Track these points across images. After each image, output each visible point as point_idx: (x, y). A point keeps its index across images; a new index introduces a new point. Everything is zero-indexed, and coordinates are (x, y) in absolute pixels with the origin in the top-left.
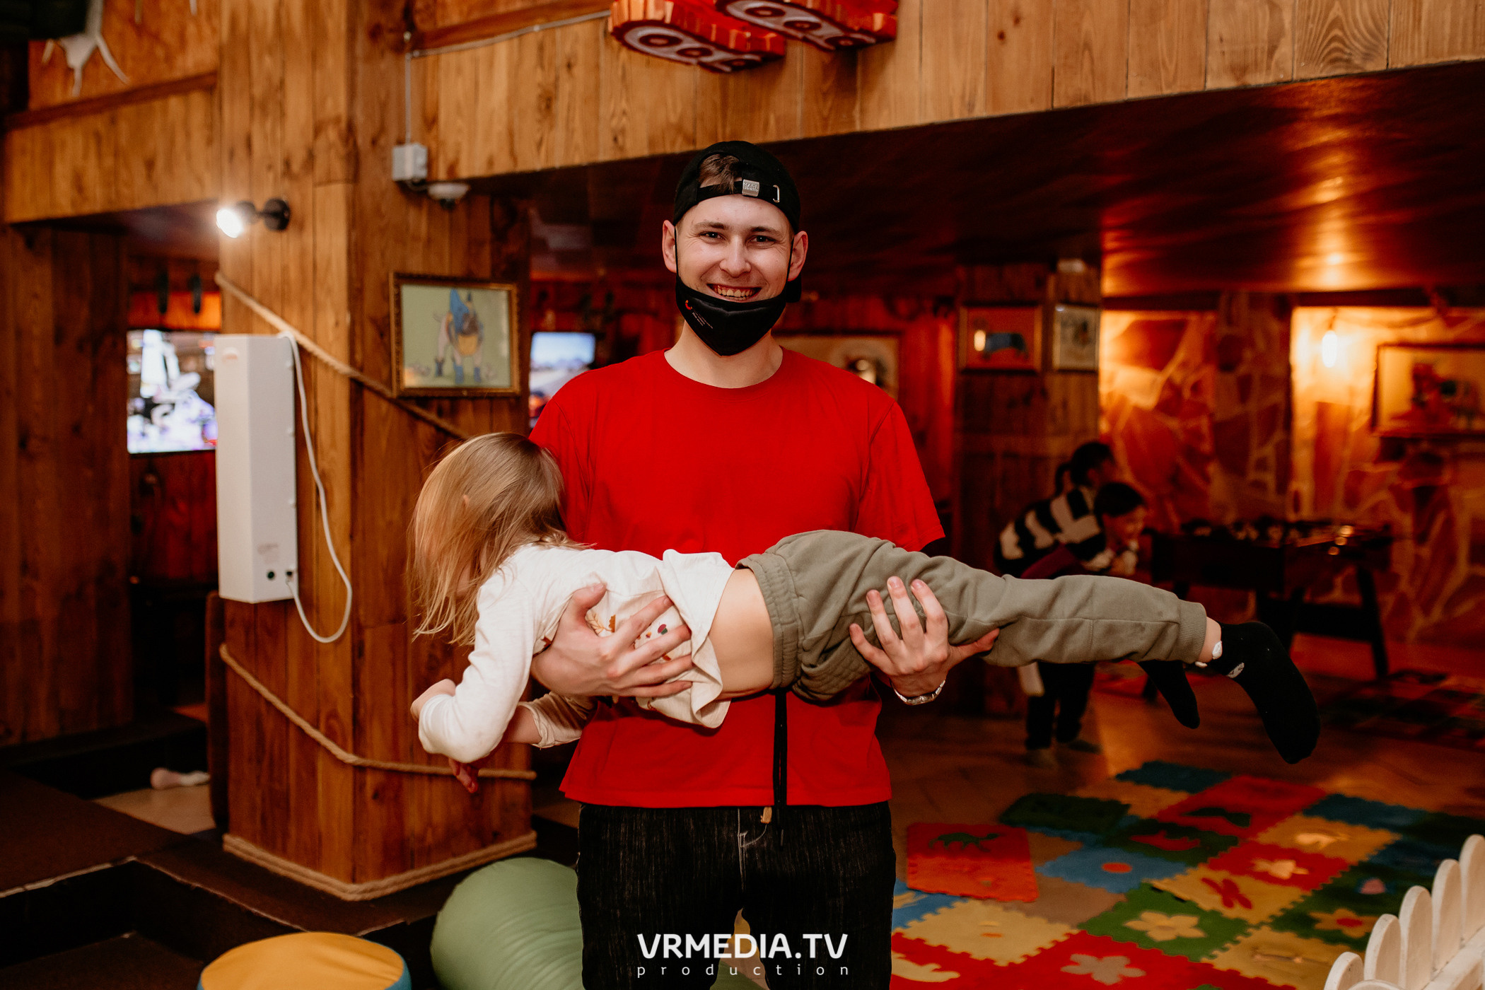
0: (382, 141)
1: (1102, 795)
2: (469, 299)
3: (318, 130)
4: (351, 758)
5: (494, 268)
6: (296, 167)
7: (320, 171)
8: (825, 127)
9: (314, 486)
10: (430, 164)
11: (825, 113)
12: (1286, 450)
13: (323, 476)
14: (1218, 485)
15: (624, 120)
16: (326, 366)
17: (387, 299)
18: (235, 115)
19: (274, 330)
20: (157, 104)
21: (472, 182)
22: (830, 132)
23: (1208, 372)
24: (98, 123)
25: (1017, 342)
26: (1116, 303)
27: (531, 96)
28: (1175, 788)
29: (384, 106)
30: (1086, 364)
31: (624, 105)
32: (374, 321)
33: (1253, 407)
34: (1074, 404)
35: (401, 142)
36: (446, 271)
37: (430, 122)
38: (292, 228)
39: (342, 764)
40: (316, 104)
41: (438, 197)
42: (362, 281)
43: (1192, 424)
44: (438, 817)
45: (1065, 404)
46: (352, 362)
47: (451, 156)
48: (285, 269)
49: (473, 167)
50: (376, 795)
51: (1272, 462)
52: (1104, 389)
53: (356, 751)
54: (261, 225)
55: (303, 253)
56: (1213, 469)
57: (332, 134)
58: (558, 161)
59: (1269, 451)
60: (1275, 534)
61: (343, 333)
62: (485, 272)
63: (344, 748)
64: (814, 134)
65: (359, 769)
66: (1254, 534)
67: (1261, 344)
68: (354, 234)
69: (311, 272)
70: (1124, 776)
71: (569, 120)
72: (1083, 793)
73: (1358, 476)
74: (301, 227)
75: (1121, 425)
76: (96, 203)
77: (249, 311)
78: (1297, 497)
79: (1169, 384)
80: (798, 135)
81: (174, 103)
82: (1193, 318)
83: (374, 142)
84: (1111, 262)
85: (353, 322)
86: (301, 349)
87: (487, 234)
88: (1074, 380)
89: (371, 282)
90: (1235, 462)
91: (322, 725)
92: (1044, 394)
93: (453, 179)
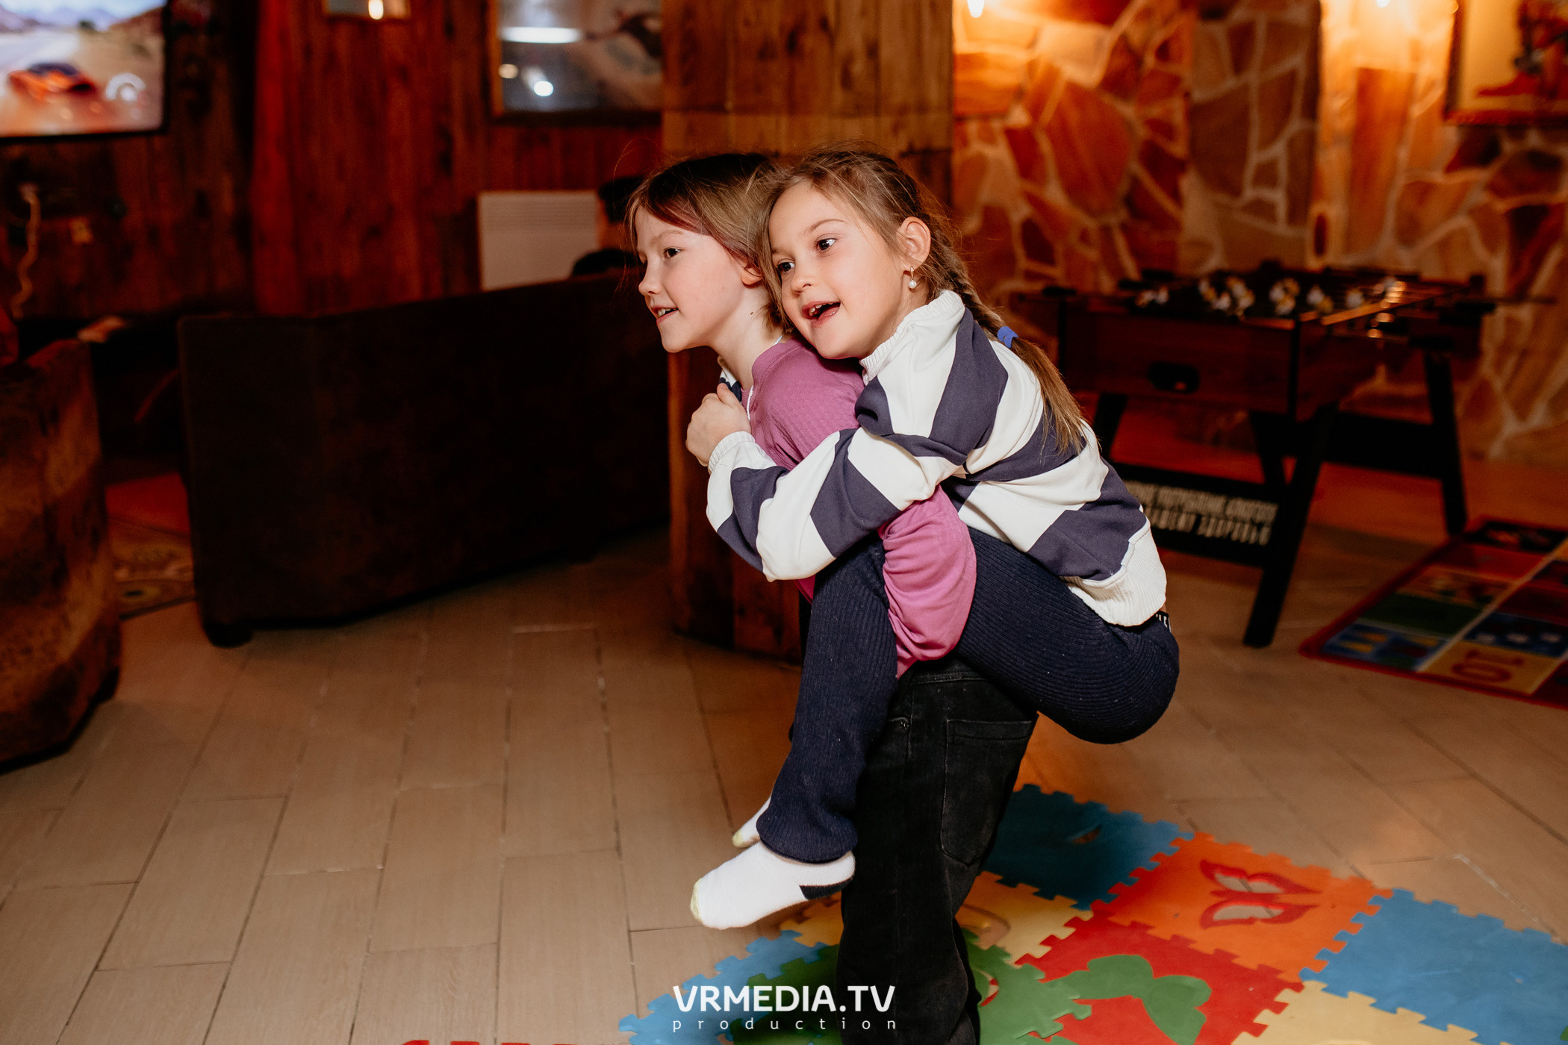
12: (1306, 150)
14: (1197, 209)
23: (1184, 23)
33: (1254, 78)
43: (1156, 111)
51: (1283, 171)
56: (1188, 182)
59: (1278, 150)
60: (1283, 298)
66: (1246, 300)
73: (1422, 191)
75: (1048, 115)
78: (1321, 227)
79: (1123, 46)
90: (1222, 170)
92: (826, 28)
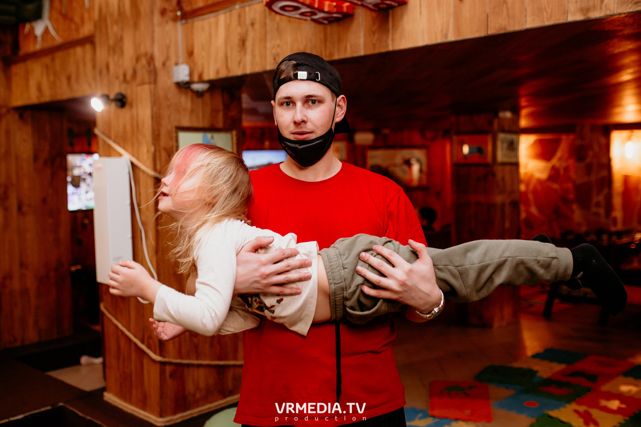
0: (168, 64)
1: (525, 366)
2: (212, 138)
3: (138, 59)
4: (158, 358)
5: (225, 123)
6: (129, 77)
7: (139, 79)
8: (374, 48)
9: (139, 229)
10: (191, 74)
11: (374, 42)
12: (609, 198)
13: (144, 224)
14: (578, 215)
15: (279, 50)
16: (144, 172)
17: (172, 139)
18: (102, 53)
19: (120, 155)
20: (71, 51)
21: (211, 82)
22: (376, 51)
23: (571, 162)
24: (47, 60)
25: (480, 150)
26: (527, 131)
27: (235, 39)
28: (560, 362)
29: (168, 47)
30: (513, 160)
31: (278, 42)
32: (166, 150)
33: (593, 178)
34: (508, 178)
35: (177, 64)
36: (200, 125)
37: (190, 54)
38: (127, 107)
39: (154, 361)
40: (136, 47)
41: (196, 90)
42: (159, 131)
43: (564, 186)
44: (202, 385)
45: (503, 179)
46: (155, 169)
47: (200, 70)
48: (125, 126)
49: (210, 74)
50: (171, 376)
51: (603, 203)
52: (523, 170)
53: (161, 355)
54: (113, 105)
55: (132, 118)
56: (575, 207)
57: (144, 61)
58: (248, 71)
59: (601, 198)
60: (605, 238)
61: (151, 156)
62: (220, 125)
63: (155, 353)
64: (370, 52)
65: (162, 364)
66: (595, 238)
67: (596, 148)
68: (155, 109)
69: (136, 127)
70: (535, 356)
71: (253, 51)
72: (516, 365)
74: (131, 106)
75: (531, 187)
76: (47, 97)
77: (110, 146)
78: (615, 219)
79: (553, 168)
80: (362, 53)
81: (79, 50)
82: (564, 137)
83: (164, 64)
84: (524, 112)
85: (155, 150)
86: (133, 164)
87: (221, 107)
88: (507, 168)
89: (163, 131)
90: (585, 204)
91: (146, 342)
92: (494, 175)
93: (201, 81)
